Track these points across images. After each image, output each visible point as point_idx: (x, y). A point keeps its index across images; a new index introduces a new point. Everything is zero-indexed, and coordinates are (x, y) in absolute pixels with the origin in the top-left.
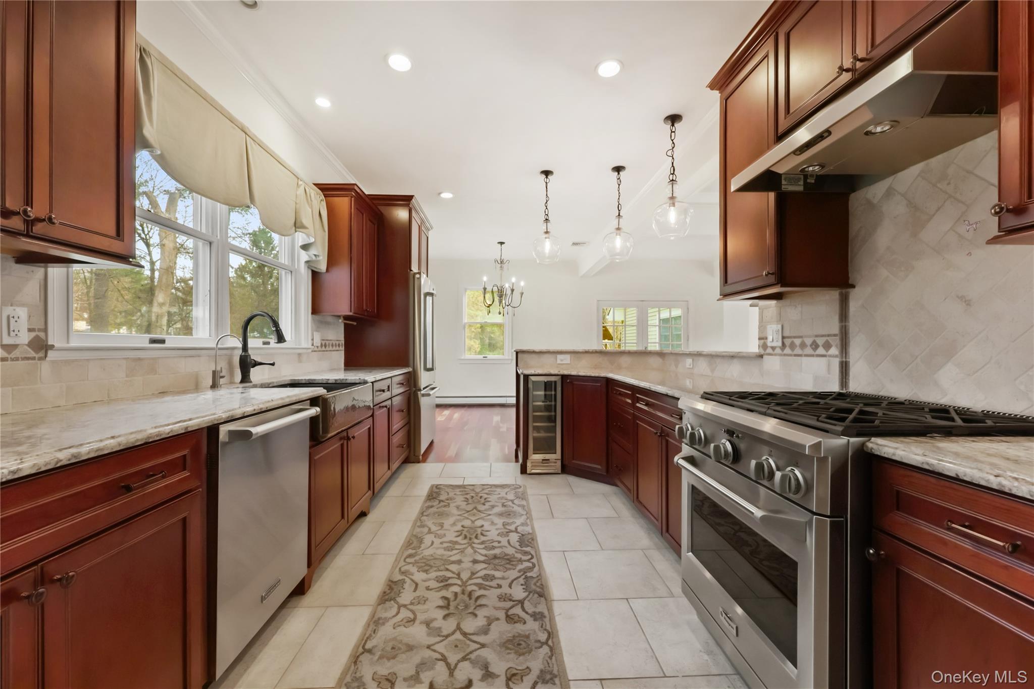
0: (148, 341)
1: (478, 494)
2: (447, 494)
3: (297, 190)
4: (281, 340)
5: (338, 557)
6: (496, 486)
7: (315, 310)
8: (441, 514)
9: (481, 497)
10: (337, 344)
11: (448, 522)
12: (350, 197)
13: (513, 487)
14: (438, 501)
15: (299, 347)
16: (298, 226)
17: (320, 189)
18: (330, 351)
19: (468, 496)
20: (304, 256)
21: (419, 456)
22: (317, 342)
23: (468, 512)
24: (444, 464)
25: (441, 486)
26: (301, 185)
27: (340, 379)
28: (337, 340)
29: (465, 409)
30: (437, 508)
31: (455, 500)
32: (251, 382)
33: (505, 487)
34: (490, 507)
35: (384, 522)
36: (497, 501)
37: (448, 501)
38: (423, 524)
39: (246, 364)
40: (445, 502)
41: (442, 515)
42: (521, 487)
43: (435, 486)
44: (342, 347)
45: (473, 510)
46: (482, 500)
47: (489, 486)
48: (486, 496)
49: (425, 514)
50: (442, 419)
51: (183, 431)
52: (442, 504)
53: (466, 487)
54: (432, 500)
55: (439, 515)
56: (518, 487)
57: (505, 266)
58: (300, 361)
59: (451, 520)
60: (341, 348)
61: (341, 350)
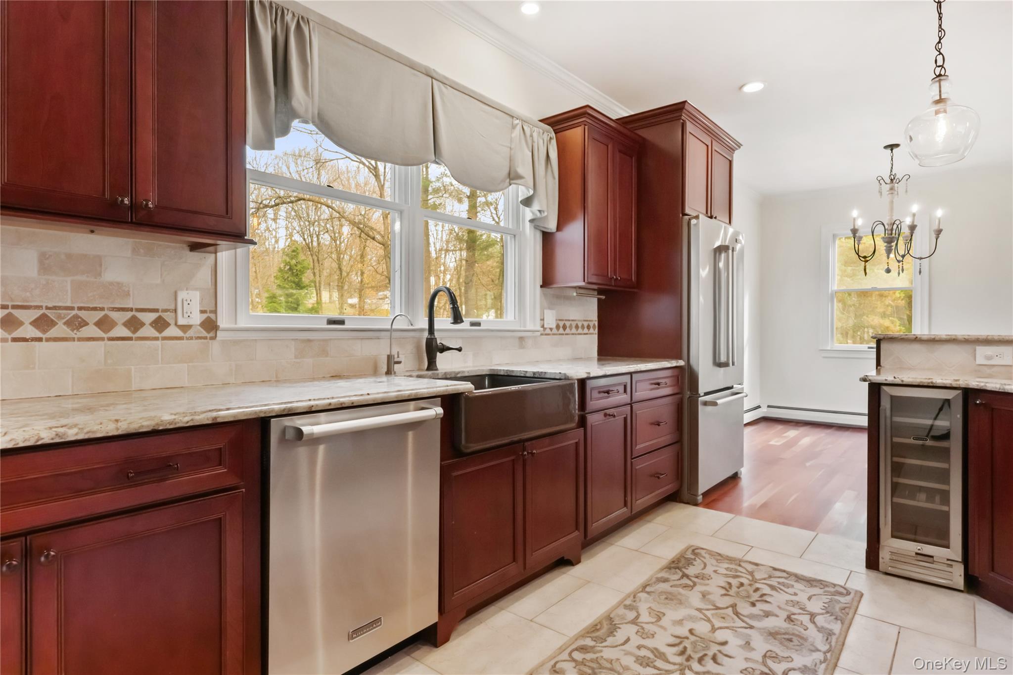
0: (325, 321)
1: (756, 582)
2: (702, 566)
3: (511, 133)
4: (458, 320)
5: (503, 612)
6: (799, 578)
7: (547, 281)
8: (669, 597)
9: (757, 590)
10: (586, 326)
11: (672, 614)
12: (583, 126)
13: (832, 590)
14: (681, 574)
15: (522, 329)
16: (513, 177)
17: (549, 124)
18: (573, 334)
19: (734, 582)
20: (528, 213)
21: (696, 495)
22: (551, 322)
23: (718, 608)
24: (734, 515)
25: (703, 552)
26: (517, 124)
27: (538, 372)
28: (585, 321)
29: (829, 431)
30: (671, 586)
31: (707, 582)
32: (437, 370)
33: (814, 583)
34: (761, 613)
35: (589, 582)
36: (783, 606)
37: (696, 580)
38: (634, 604)
39: (433, 349)
40: (690, 580)
41: (672, 600)
42: (848, 593)
43: (693, 548)
44: (594, 330)
45: (727, 608)
46: (755, 597)
47: (785, 575)
48: (767, 590)
49: (648, 589)
50: (779, 444)
51: (210, 422)
52: (685, 581)
53: (742, 564)
54: (673, 570)
55: (666, 598)
56: (845, 592)
57: (900, 187)
58: (522, 346)
59: (681, 613)
60: (592, 330)
61: (593, 334)
